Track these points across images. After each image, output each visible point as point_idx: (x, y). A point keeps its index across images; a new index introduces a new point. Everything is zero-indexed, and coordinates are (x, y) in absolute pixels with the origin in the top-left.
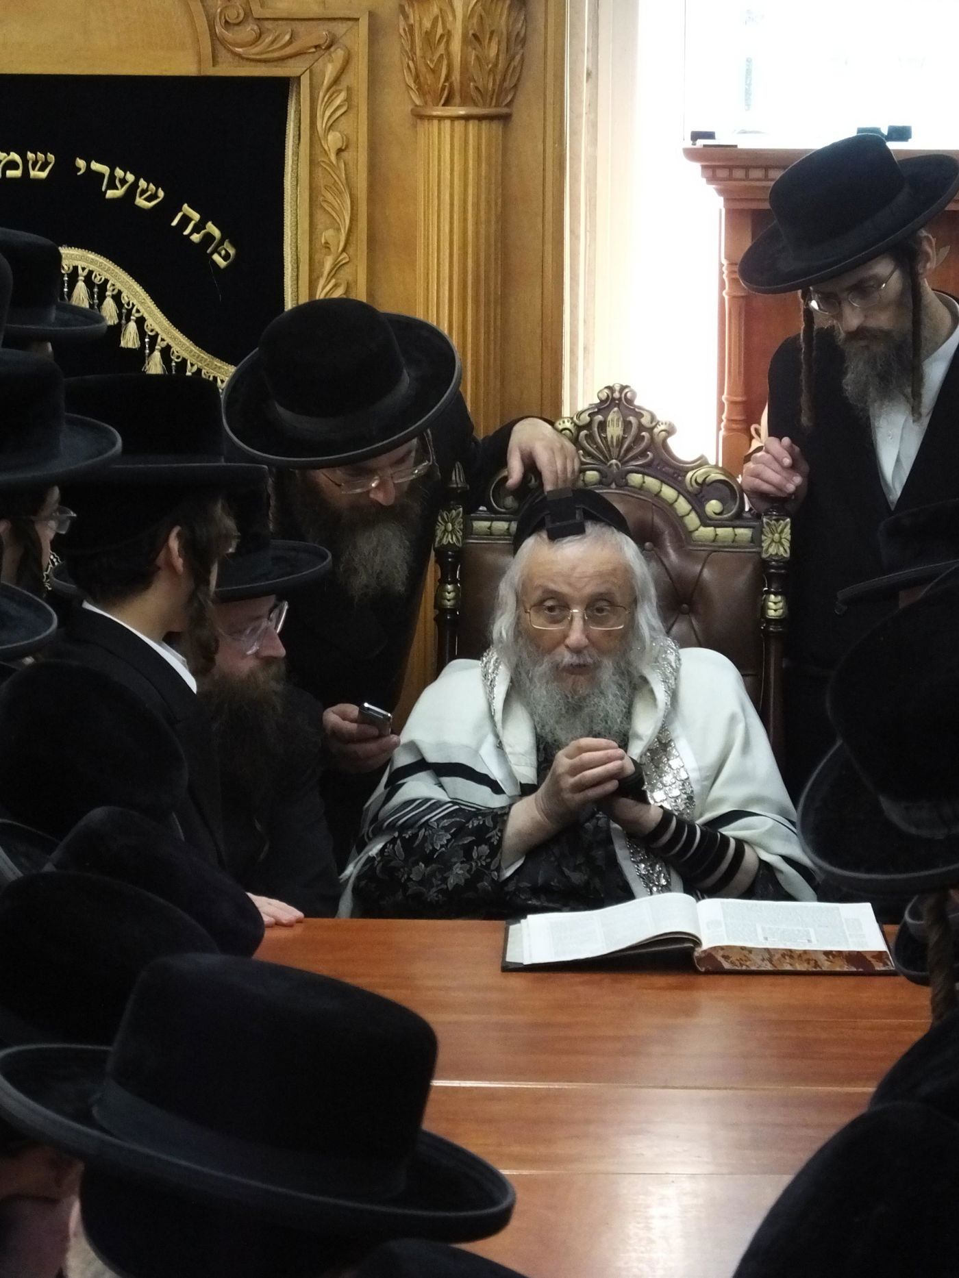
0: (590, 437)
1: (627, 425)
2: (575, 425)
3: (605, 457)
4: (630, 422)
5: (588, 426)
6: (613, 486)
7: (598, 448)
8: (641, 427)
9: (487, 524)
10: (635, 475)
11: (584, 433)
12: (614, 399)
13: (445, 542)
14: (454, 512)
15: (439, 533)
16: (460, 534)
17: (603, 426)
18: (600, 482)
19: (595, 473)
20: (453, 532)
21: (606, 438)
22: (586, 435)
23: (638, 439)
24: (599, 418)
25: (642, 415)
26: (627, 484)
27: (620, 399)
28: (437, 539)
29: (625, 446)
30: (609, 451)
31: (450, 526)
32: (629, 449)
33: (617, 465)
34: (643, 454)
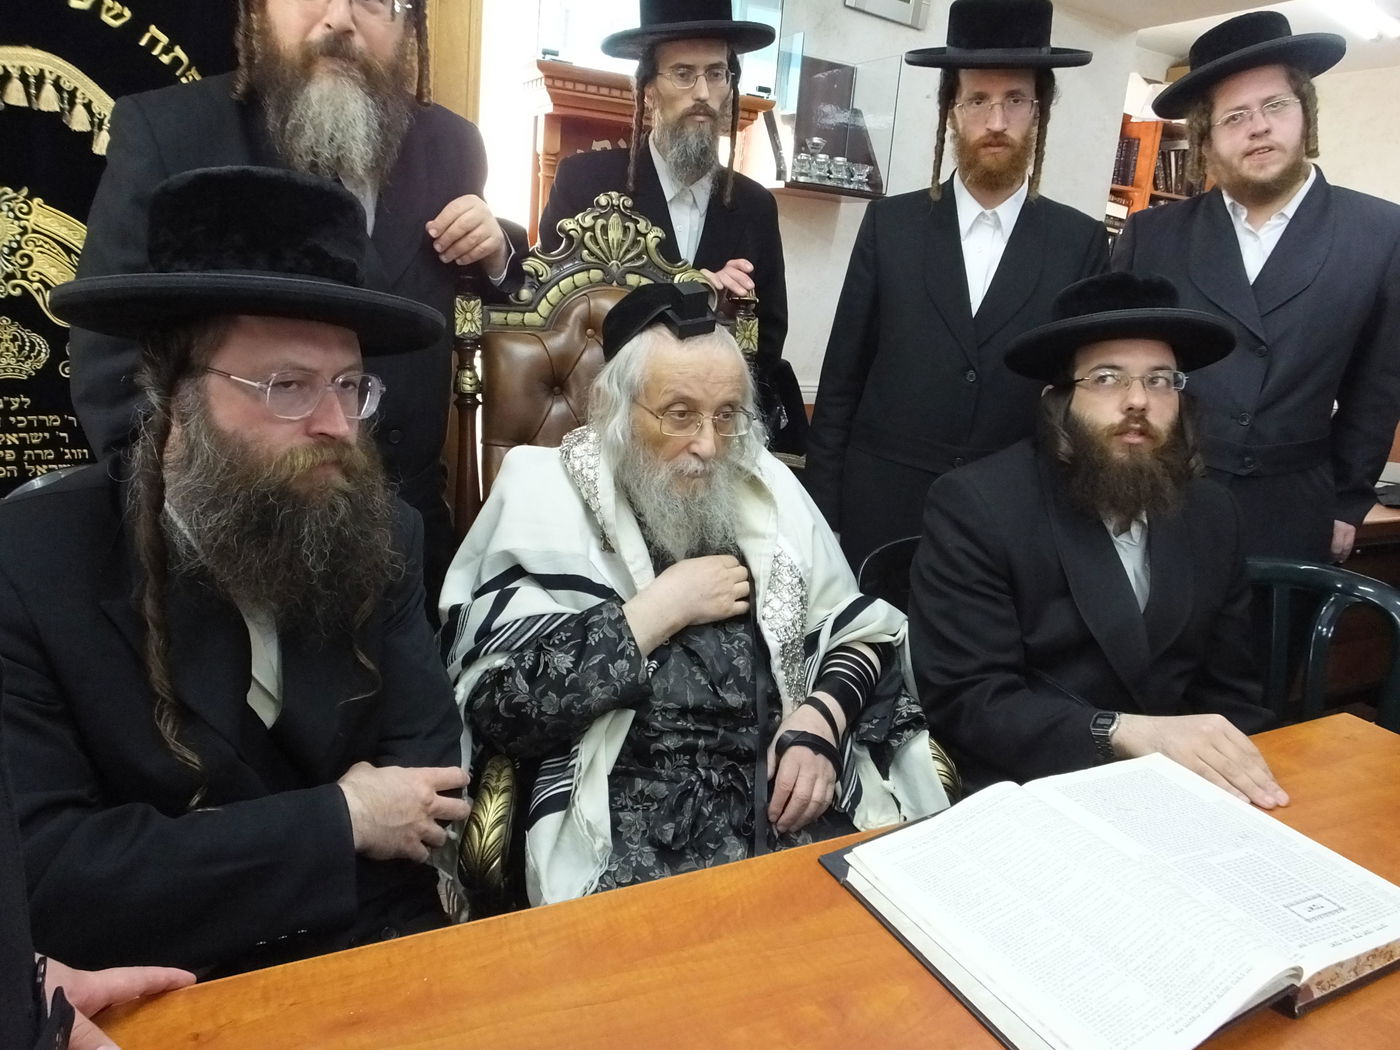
0: (594, 238)
1: (626, 229)
2: (581, 226)
3: (607, 257)
4: (628, 228)
5: (592, 229)
6: (615, 284)
7: (600, 248)
8: (638, 232)
9: (503, 315)
10: (633, 276)
11: (588, 234)
12: (613, 205)
13: (465, 329)
14: (472, 302)
15: (459, 322)
16: (479, 323)
17: (605, 229)
18: (604, 280)
19: (600, 271)
20: (472, 321)
21: (608, 240)
22: (591, 236)
23: (635, 242)
24: (601, 222)
25: (638, 222)
26: (625, 284)
27: (618, 206)
28: (458, 327)
29: (624, 249)
30: (610, 252)
31: (469, 316)
32: (628, 251)
33: (617, 265)
34: (639, 257)
